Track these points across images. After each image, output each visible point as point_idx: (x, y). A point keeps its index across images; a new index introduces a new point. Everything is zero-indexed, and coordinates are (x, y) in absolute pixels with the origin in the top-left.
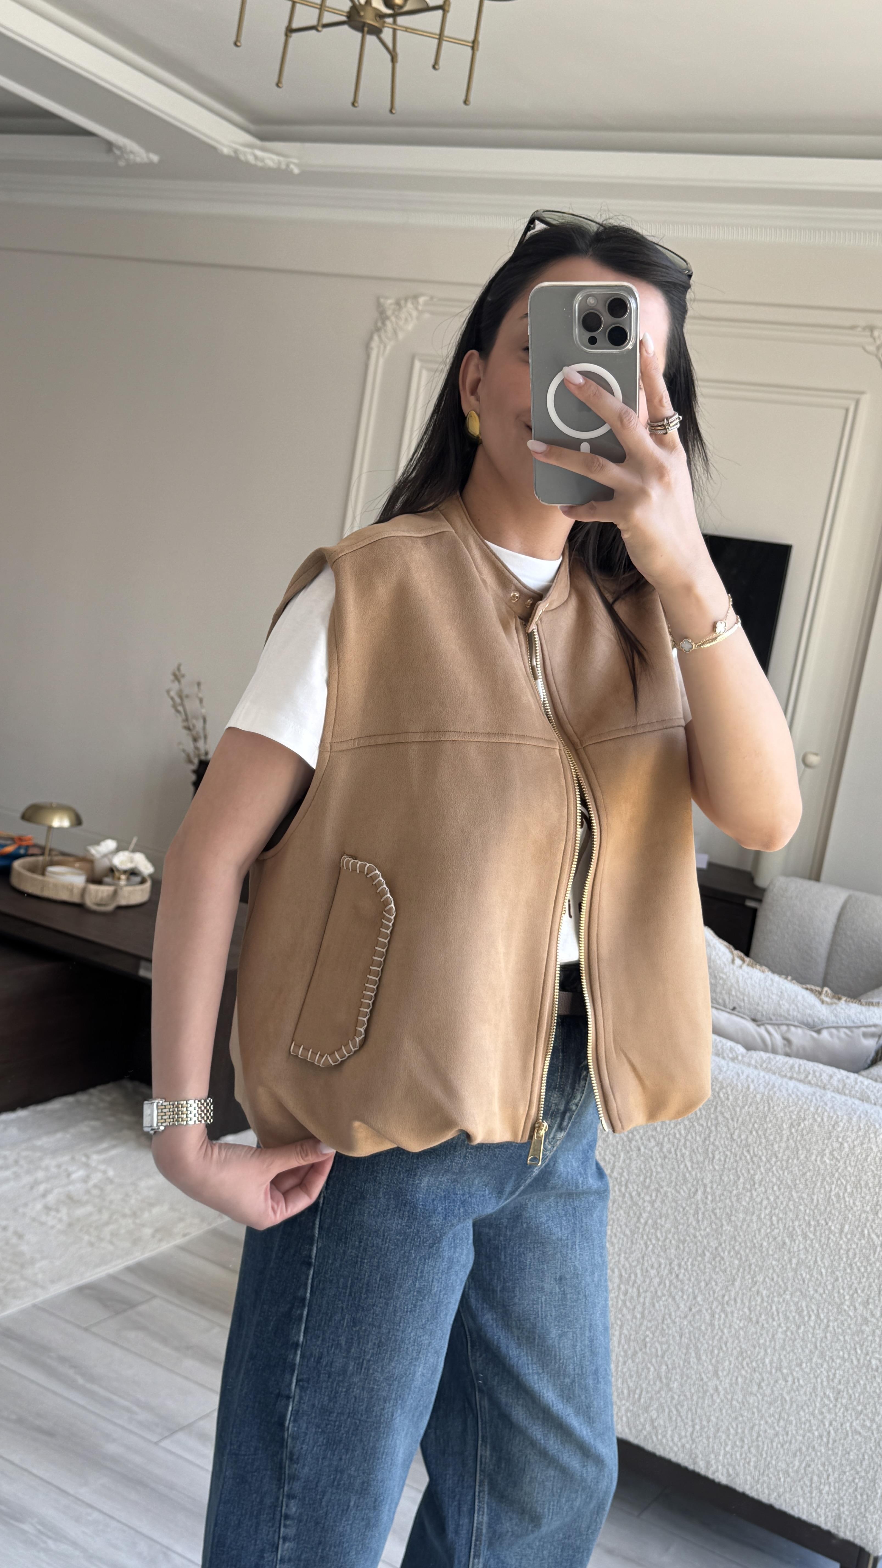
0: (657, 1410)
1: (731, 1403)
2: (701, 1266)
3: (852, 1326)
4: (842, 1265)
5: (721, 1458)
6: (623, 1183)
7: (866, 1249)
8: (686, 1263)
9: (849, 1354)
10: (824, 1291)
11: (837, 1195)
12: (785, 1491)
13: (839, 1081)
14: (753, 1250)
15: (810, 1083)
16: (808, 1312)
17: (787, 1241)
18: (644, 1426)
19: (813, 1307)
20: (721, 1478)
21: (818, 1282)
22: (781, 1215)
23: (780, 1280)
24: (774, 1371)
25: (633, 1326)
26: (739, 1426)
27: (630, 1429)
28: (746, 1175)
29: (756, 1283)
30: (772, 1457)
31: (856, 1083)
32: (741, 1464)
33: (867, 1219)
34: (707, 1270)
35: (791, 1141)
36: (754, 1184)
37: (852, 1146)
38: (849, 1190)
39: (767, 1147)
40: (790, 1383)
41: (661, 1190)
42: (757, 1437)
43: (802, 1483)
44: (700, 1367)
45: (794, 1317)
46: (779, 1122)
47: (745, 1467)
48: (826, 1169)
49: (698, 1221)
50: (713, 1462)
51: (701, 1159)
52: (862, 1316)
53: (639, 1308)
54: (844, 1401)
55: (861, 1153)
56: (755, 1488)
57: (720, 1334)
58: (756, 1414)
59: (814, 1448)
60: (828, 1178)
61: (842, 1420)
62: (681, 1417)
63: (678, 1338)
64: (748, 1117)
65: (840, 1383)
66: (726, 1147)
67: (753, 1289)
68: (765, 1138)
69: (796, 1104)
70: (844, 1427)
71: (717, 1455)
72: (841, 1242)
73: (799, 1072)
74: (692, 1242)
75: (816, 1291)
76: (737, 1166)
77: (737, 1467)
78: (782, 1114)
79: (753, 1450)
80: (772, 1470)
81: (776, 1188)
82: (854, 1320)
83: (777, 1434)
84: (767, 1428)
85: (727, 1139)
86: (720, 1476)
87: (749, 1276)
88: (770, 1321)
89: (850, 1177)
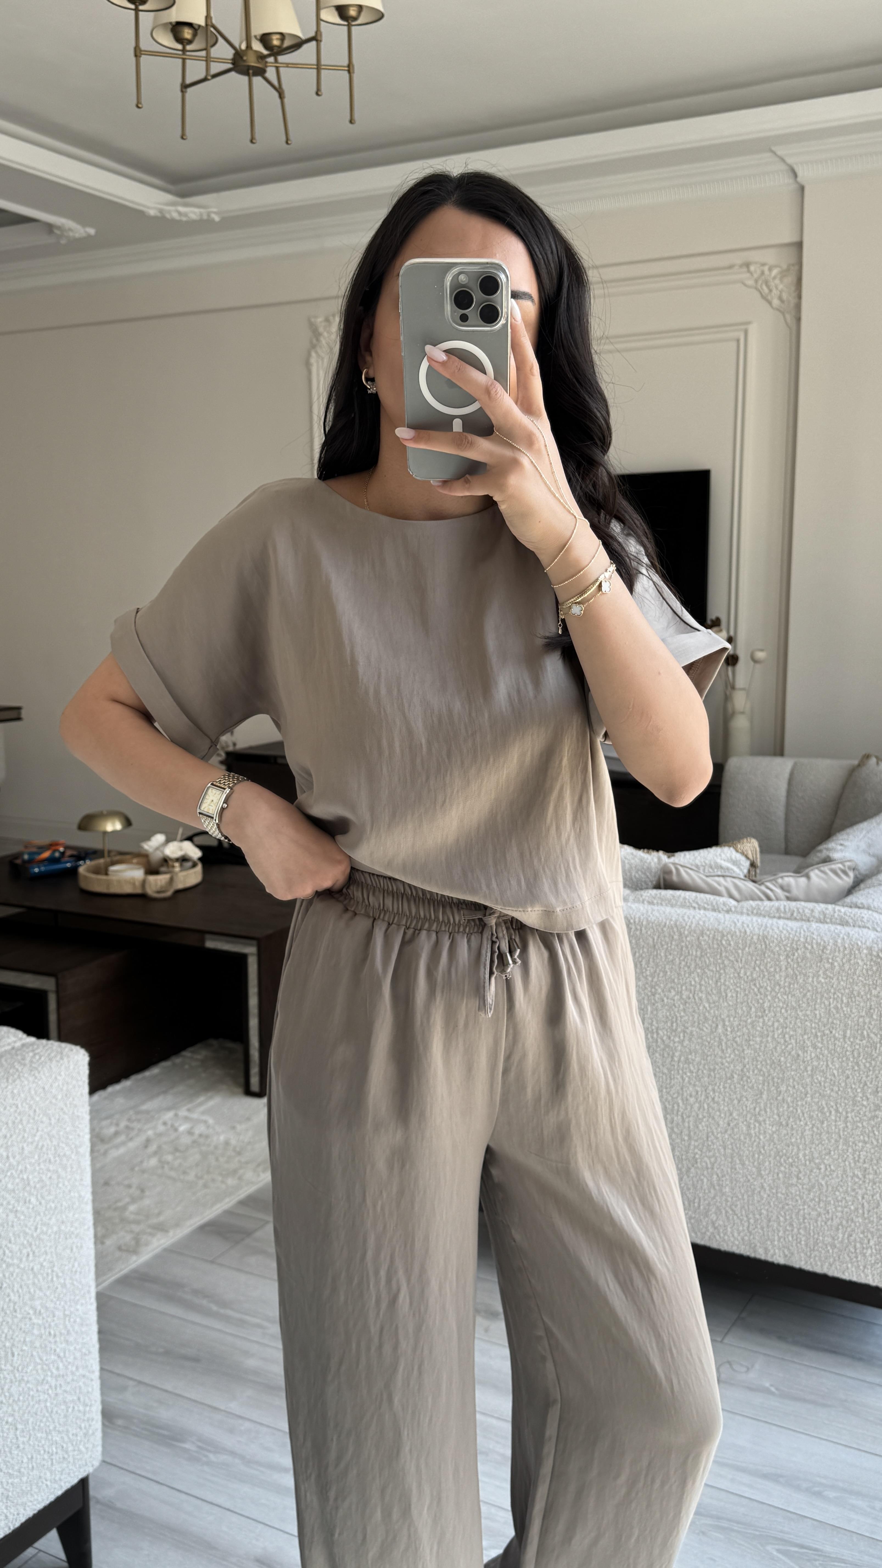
0: (716, 1213)
1: (777, 1196)
2: (732, 1087)
3: (867, 1113)
4: (850, 1064)
5: (776, 1243)
6: (655, 1031)
7: (868, 1047)
8: (719, 1087)
9: (869, 1137)
10: (839, 1090)
11: (836, 1008)
12: (835, 1260)
13: (820, 913)
14: (773, 1066)
15: (796, 919)
16: (828, 1109)
17: (800, 1052)
18: (707, 1228)
19: (832, 1104)
20: (779, 1258)
21: (832, 1082)
22: (792, 1033)
23: (800, 1086)
24: (808, 1163)
25: (683, 1147)
26: (787, 1213)
27: (696, 1233)
28: (756, 1005)
29: (780, 1092)
30: (818, 1234)
31: (835, 912)
32: (794, 1244)
33: (864, 1023)
34: (738, 1089)
35: (789, 970)
36: (765, 1011)
37: (841, 963)
38: (845, 1001)
39: (771, 978)
40: (823, 1170)
41: (688, 1031)
42: (804, 1220)
43: (847, 1250)
44: (745, 1171)
45: (817, 1115)
46: (776, 956)
47: (797, 1247)
48: (822, 987)
49: (723, 1051)
50: (770, 1247)
51: (716, 998)
52: (873, 1103)
53: (686, 1132)
54: (871, 1177)
55: (850, 969)
56: (809, 1262)
57: (757, 1140)
58: (799, 1201)
59: (852, 1220)
60: (825, 995)
61: (872, 1193)
62: (737, 1215)
63: (722, 1150)
64: (750, 958)
65: (865, 1162)
66: (736, 985)
67: (779, 1098)
68: (767, 971)
69: (788, 938)
70: (875, 1198)
71: (772, 1241)
72: (846, 1046)
73: (785, 912)
74: (721, 1068)
75: (832, 1090)
76: (748, 999)
77: (791, 1248)
78: (777, 949)
79: (802, 1231)
80: (820, 1245)
81: (783, 1011)
82: (868, 1108)
83: (819, 1215)
84: (810, 1211)
85: (735, 978)
86: (778, 1258)
87: (773, 1088)
88: (798, 1123)
89: (844, 990)
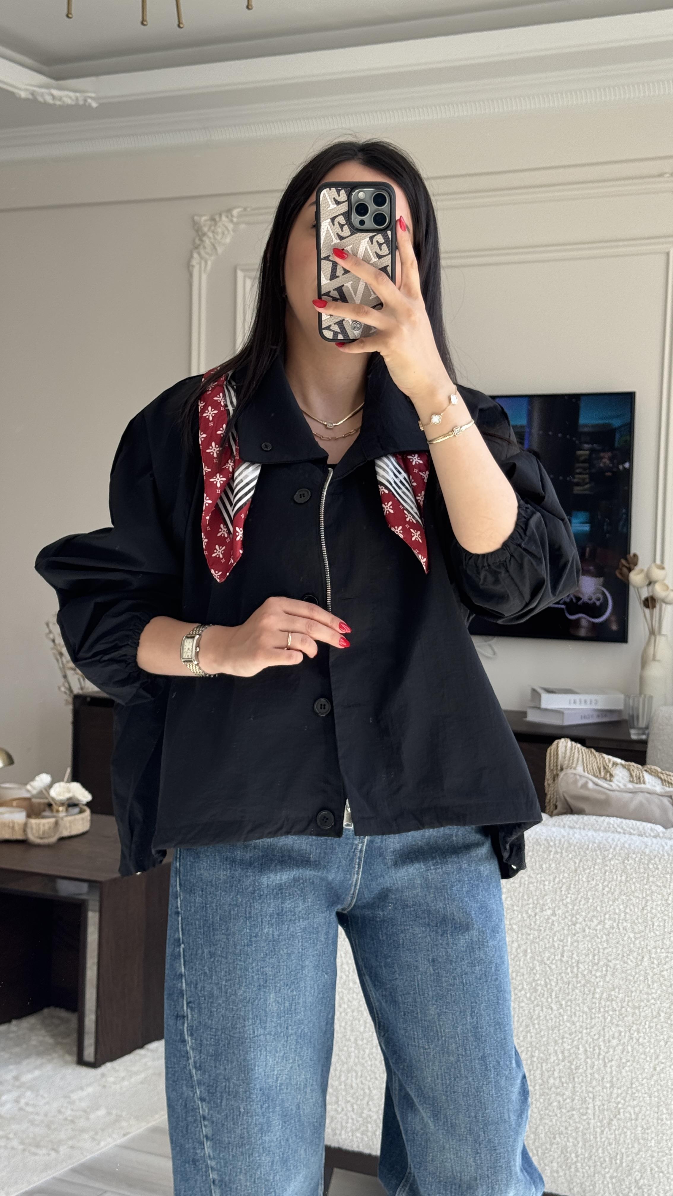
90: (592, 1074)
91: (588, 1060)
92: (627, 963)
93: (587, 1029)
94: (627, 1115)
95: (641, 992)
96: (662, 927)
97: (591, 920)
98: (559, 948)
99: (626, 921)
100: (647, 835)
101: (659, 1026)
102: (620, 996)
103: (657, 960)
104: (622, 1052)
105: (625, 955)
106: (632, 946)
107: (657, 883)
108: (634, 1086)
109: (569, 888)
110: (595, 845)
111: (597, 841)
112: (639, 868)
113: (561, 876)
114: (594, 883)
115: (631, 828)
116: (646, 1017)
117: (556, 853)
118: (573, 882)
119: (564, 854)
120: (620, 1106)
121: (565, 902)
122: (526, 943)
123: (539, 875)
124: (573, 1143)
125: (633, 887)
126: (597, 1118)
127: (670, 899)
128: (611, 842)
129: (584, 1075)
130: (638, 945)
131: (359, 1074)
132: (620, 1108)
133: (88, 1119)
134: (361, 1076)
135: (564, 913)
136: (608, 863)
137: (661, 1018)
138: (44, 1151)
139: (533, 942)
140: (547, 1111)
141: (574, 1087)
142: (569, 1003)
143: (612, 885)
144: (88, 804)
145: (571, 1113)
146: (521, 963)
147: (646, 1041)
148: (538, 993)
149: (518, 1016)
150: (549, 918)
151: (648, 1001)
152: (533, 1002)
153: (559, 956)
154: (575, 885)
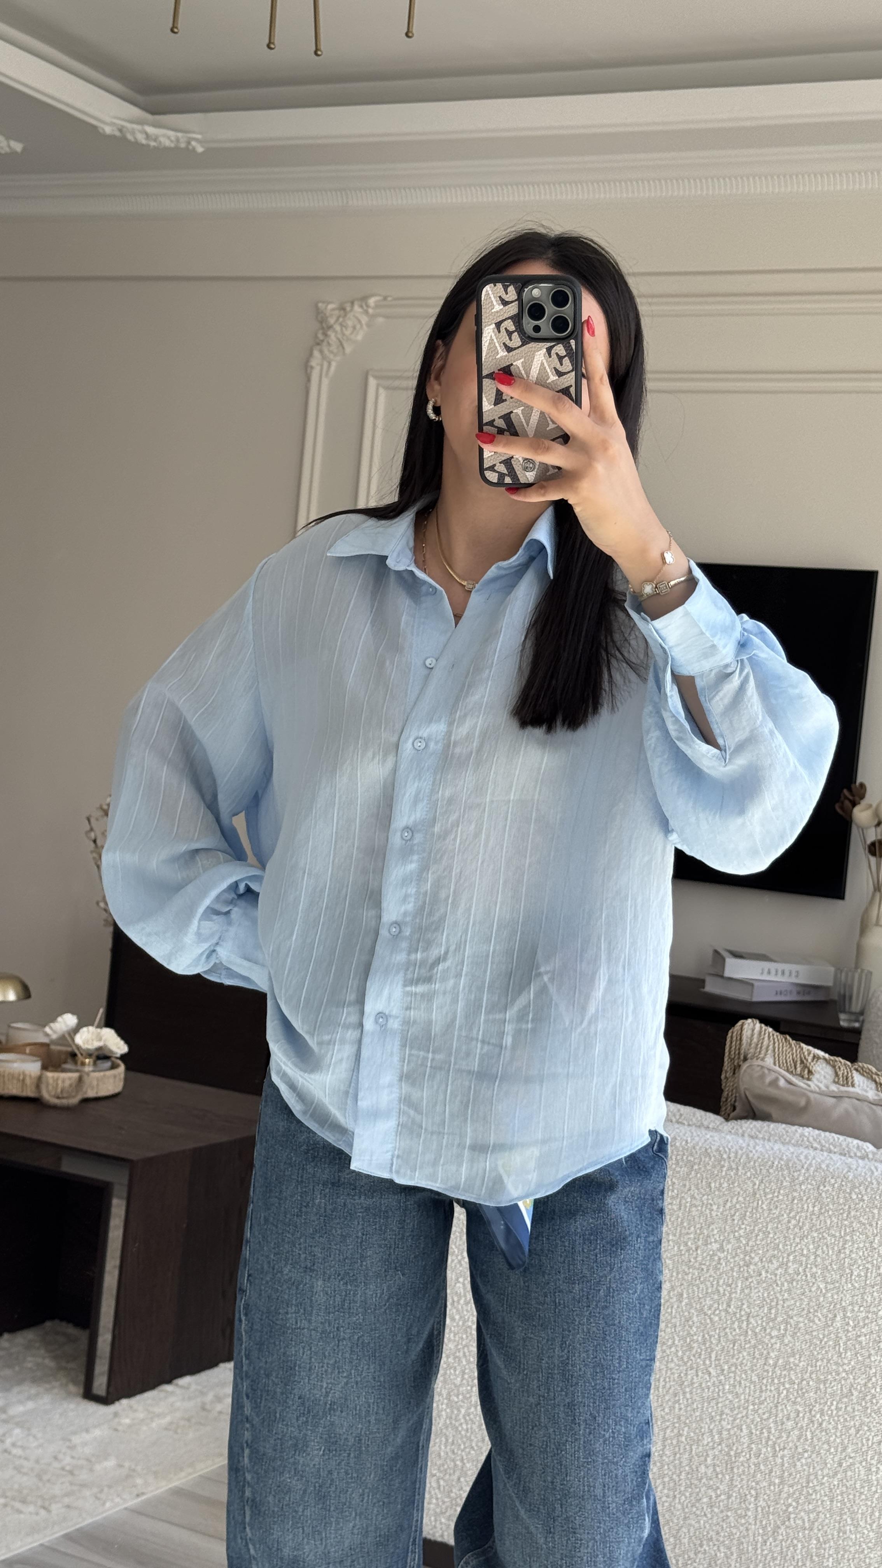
90: (757, 1465)
91: (753, 1446)
92: (813, 1321)
93: (753, 1405)
94: (799, 1522)
95: (829, 1361)
96: (864, 1278)
97: (771, 1261)
98: (724, 1295)
99: (816, 1266)
100: (852, 1154)
101: (849, 1409)
102: (801, 1364)
103: (854, 1321)
104: (799, 1439)
105: (812, 1310)
106: (822, 1299)
107: (861, 1219)
108: (811, 1485)
109: (743, 1217)
110: (782, 1163)
111: (785, 1158)
112: (838, 1197)
113: (735, 1200)
114: (777, 1212)
115: (832, 1144)
116: (833, 1395)
117: (730, 1168)
118: (750, 1210)
119: (741, 1171)
120: (791, 1509)
121: (736, 1234)
122: (682, 1285)
123: (706, 1197)
124: (725, 1553)
125: (829, 1222)
126: (758, 1522)
127: (876, 1241)
128: (804, 1161)
129: (746, 1465)
130: (830, 1299)
131: (450, 1440)
132: (790, 1513)
133: (91, 1470)
134: (453, 1443)
135: (735, 1249)
136: (798, 1187)
137: (854, 1397)
138: (31, 1508)
139: (690, 1284)
140: (694, 1509)
141: (732, 1480)
142: (733, 1369)
143: (800, 1217)
144: (123, 1058)
145: (724, 1514)
146: (674, 1311)
147: (831, 1426)
148: (694, 1351)
149: (664, 1380)
150: (714, 1255)
151: (838, 1374)
152: (685, 1364)
153: (725, 1306)
154: (751, 1212)
